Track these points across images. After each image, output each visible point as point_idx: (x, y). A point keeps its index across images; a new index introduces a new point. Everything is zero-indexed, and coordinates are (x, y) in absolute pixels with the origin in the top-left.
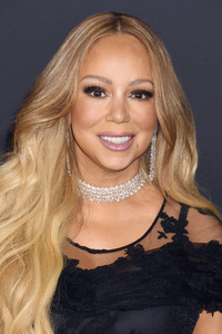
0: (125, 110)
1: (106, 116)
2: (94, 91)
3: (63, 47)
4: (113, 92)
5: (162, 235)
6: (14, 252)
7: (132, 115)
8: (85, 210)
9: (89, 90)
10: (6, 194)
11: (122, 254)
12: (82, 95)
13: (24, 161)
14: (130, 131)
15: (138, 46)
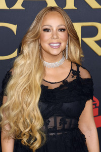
1: (51, 38)
2: (47, 30)
5: (73, 77)
9: (45, 30)
12: (43, 32)
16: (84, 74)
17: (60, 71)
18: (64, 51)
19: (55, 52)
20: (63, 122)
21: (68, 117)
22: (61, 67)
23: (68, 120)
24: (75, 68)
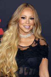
0: (29, 21)
1: (25, 23)
3: (17, 10)
4: (27, 18)
5: (35, 44)
6: (9, 47)
7: (30, 22)
8: (21, 39)
9: (22, 18)
10: (7, 37)
11: (28, 47)
12: (21, 19)
13: (10, 30)
14: (30, 25)
15: (31, 10)
21: (31, 67)
22: (29, 38)
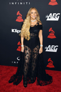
5: (37, 24)
16: (40, 24)
17: (34, 23)
18: (36, 18)
19: (34, 18)
20: (34, 35)
23: (35, 34)
24: (38, 22)
